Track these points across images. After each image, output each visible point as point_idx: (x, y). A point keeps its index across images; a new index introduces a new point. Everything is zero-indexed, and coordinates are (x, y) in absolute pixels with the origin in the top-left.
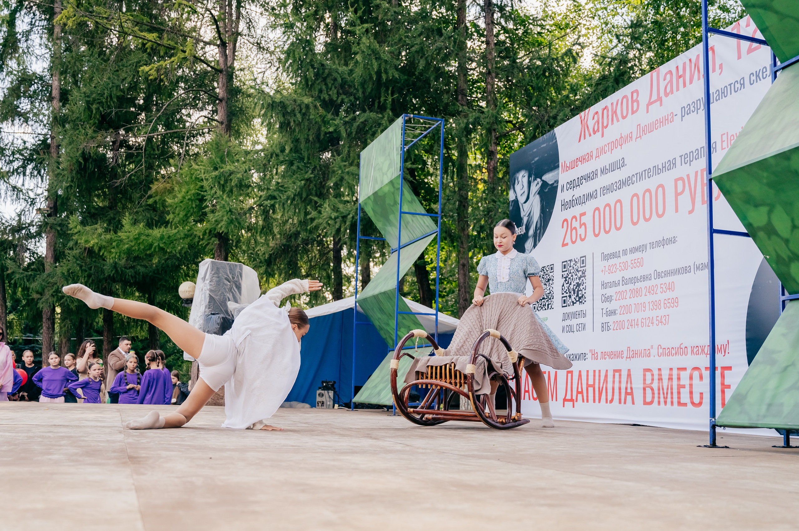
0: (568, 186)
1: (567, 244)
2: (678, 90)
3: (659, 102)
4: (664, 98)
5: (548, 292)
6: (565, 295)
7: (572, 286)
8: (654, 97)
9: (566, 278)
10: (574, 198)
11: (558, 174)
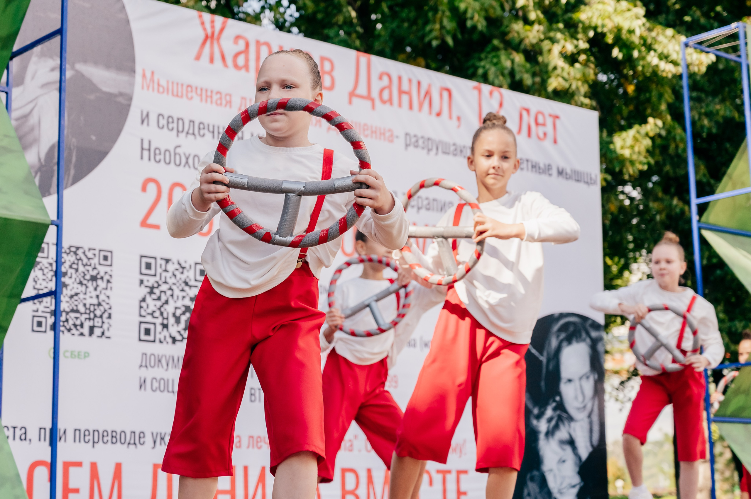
0: (163, 122)
1: (157, 227)
2: (400, 105)
3: (369, 103)
4: (378, 102)
5: (95, 301)
6: (149, 319)
7: (169, 309)
8: (362, 90)
9: (152, 288)
10: (178, 150)
11: (132, 85)
